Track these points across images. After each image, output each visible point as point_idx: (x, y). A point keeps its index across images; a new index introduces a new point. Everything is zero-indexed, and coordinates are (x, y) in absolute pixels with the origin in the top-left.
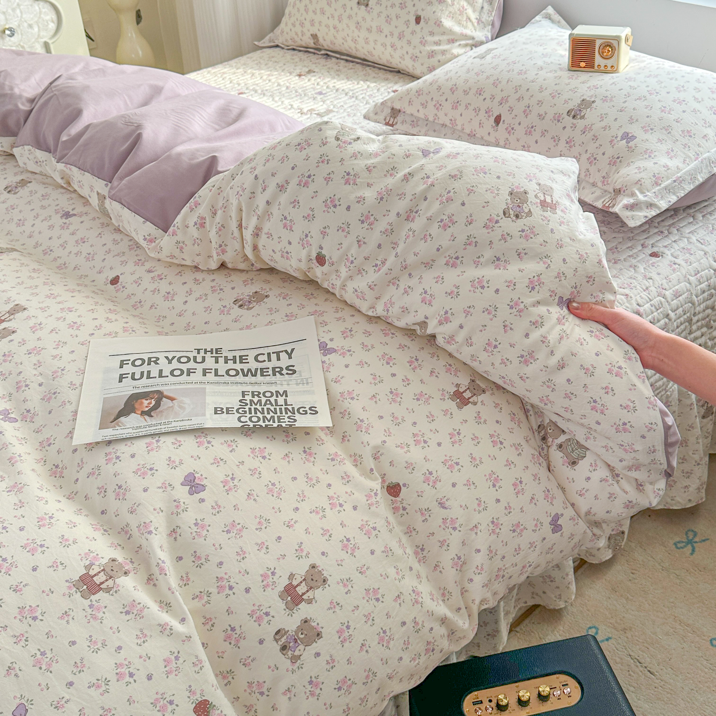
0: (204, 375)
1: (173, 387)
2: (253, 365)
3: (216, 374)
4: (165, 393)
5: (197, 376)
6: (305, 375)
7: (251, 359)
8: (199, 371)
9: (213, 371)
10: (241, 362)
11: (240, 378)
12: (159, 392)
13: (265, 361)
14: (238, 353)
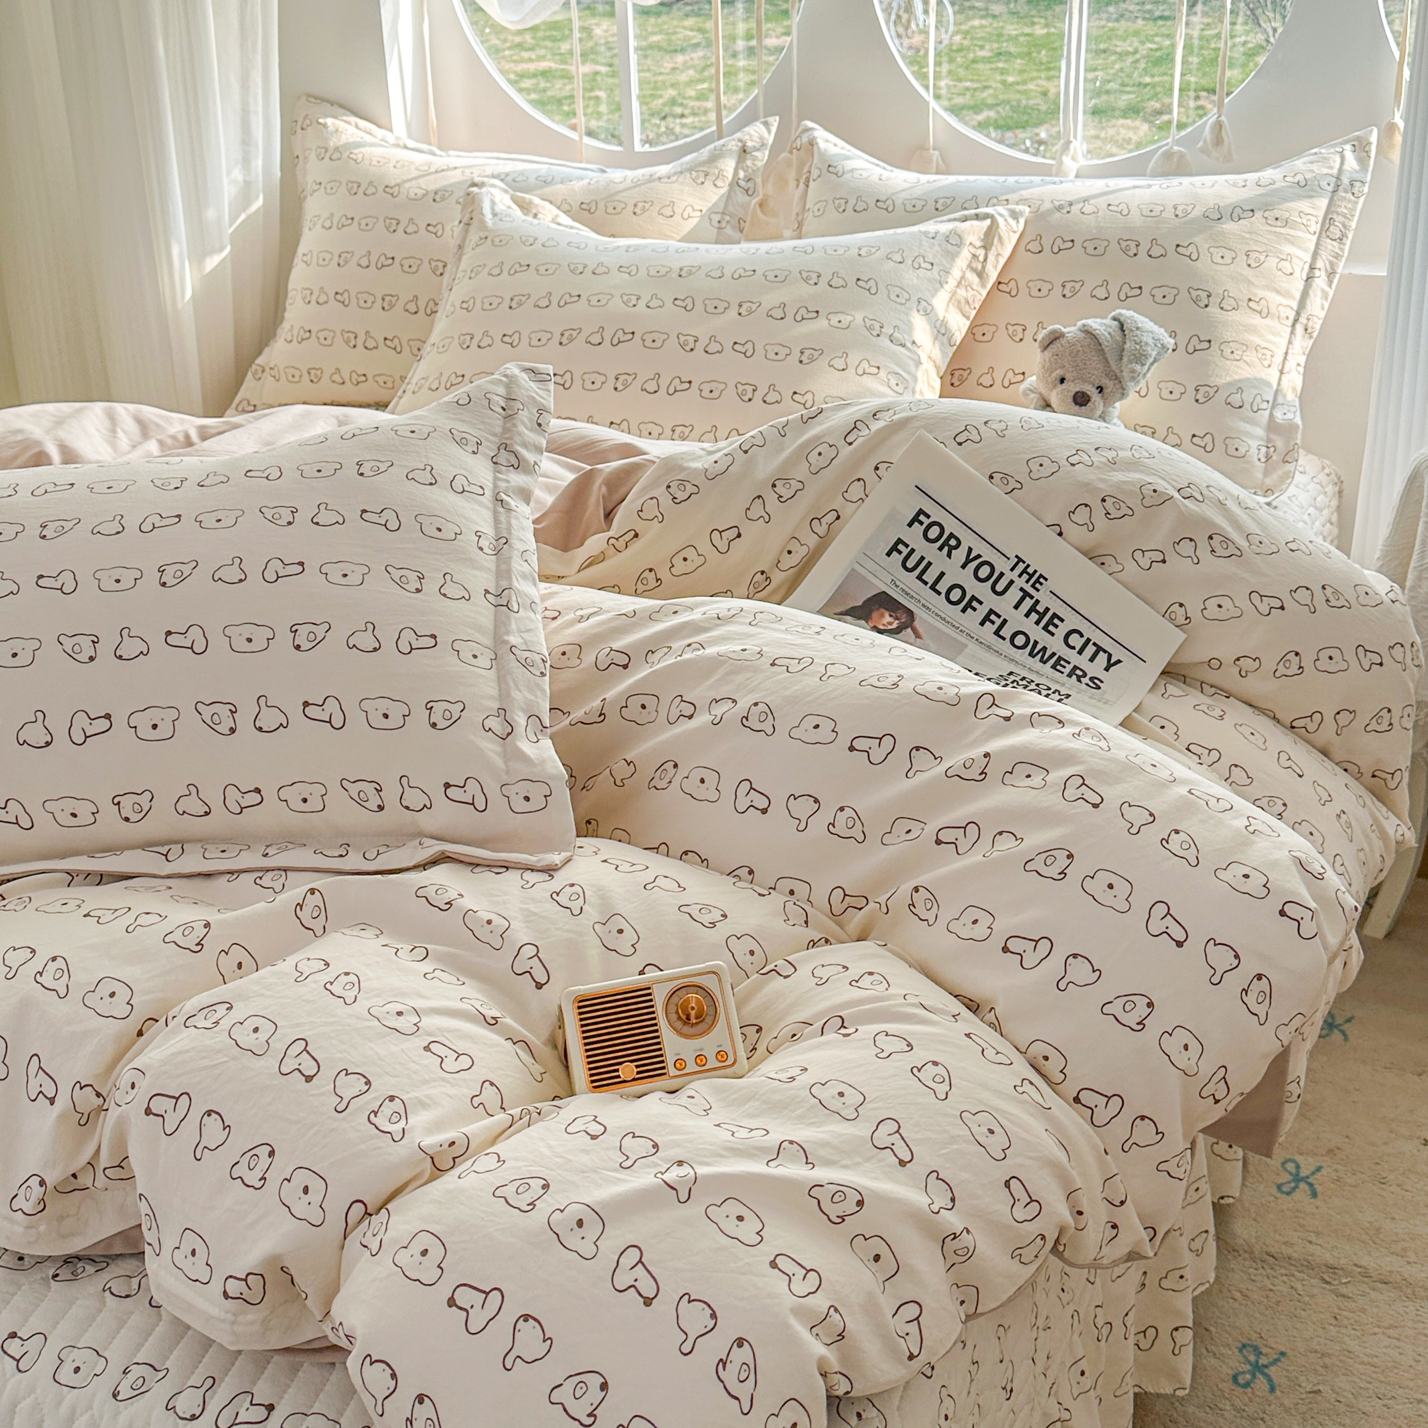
0: (982, 624)
1: (930, 620)
2: (1055, 644)
3: (997, 633)
4: (916, 623)
5: (972, 619)
7: (1060, 632)
8: (982, 611)
9: (998, 622)
10: (1045, 628)
11: (1021, 655)
12: (910, 613)
13: (1074, 648)
14: (1056, 607)
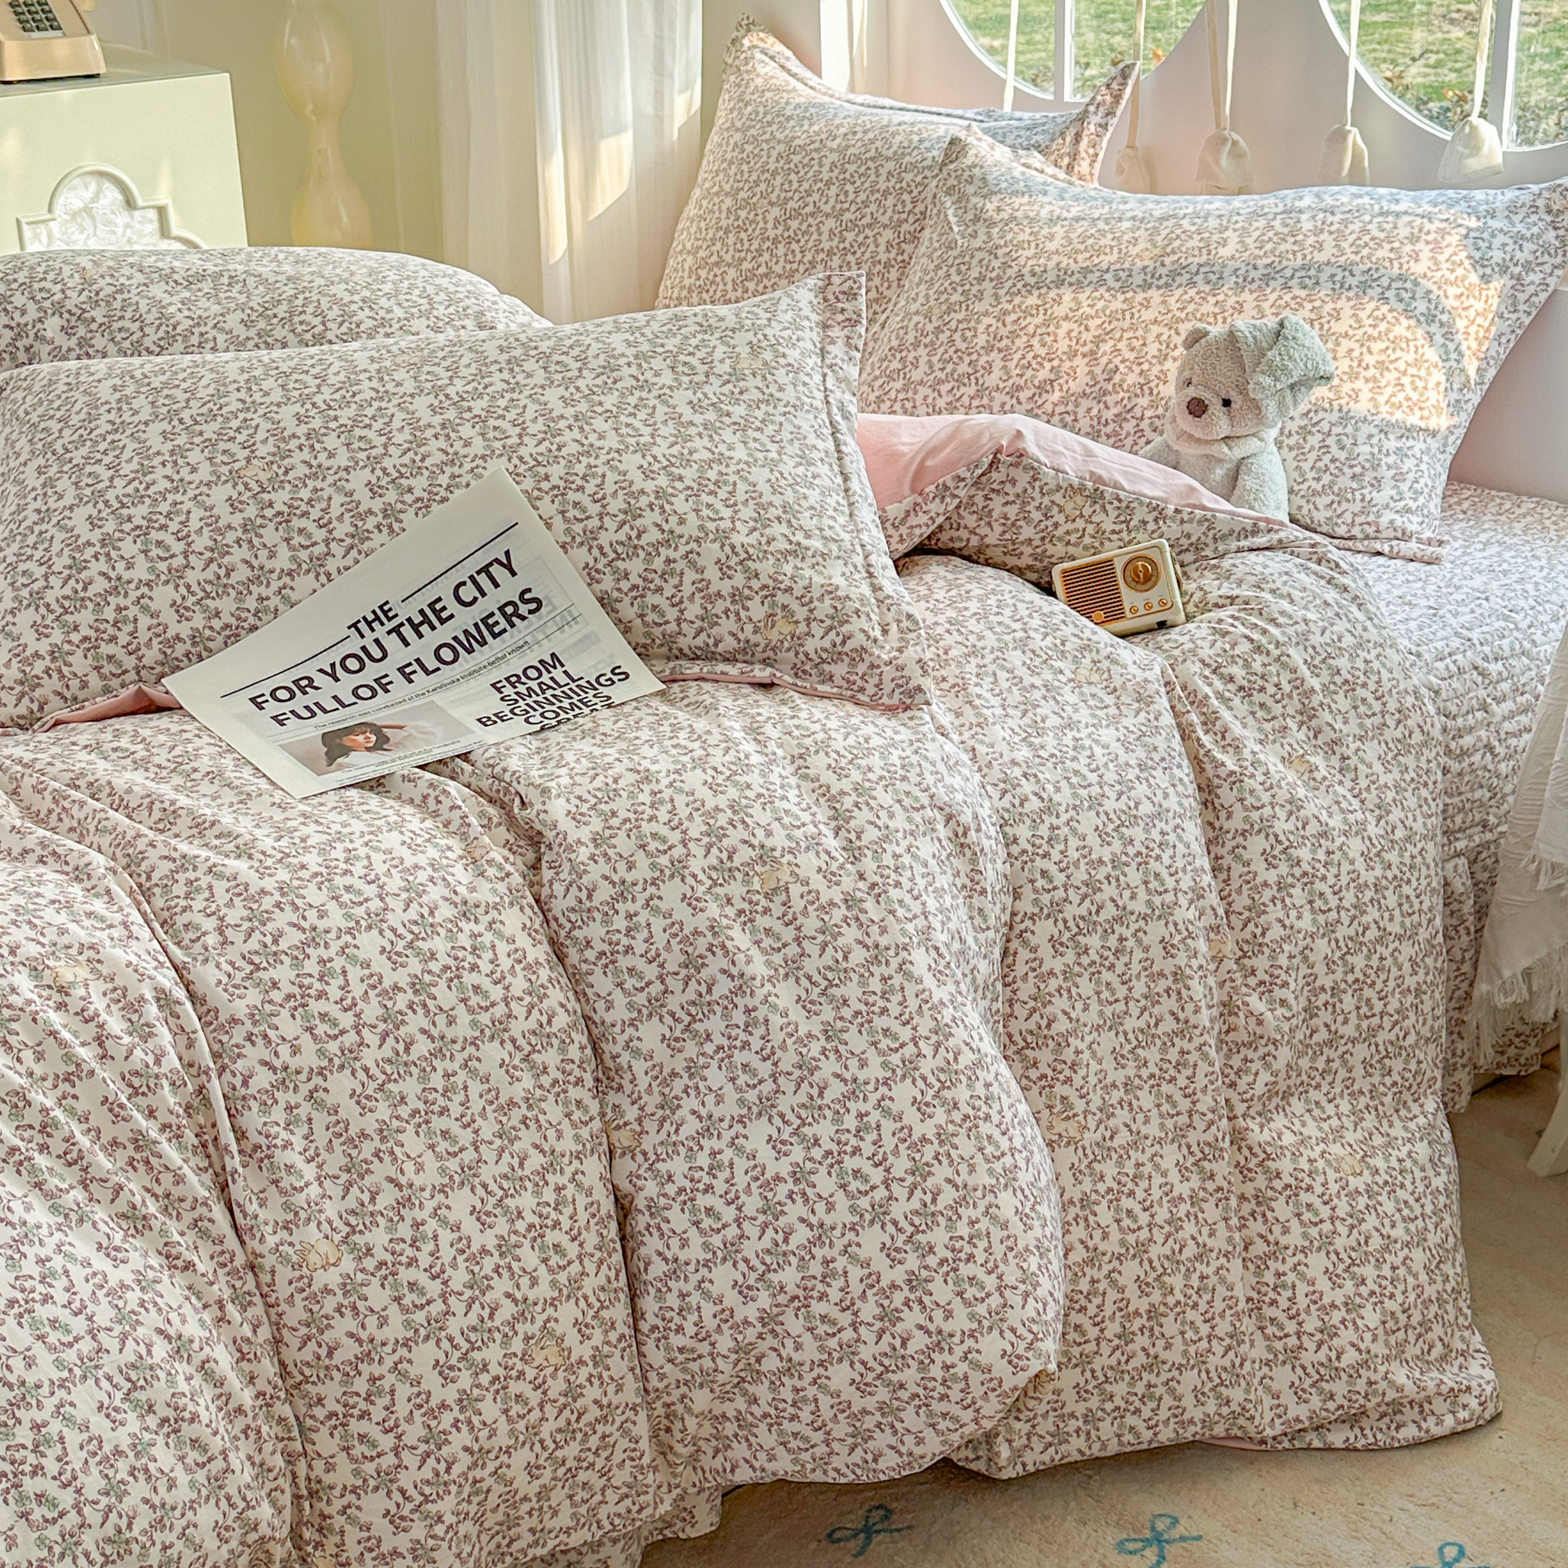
0: (410, 681)
2: (465, 619)
3: (428, 673)
6: (560, 602)
8: (397, 678)
9: (416, 667)
10: (442, 621)
11: (466, 661)
13: (476, 598)
14: (422, 601)
